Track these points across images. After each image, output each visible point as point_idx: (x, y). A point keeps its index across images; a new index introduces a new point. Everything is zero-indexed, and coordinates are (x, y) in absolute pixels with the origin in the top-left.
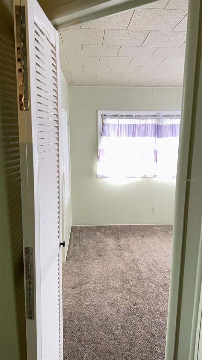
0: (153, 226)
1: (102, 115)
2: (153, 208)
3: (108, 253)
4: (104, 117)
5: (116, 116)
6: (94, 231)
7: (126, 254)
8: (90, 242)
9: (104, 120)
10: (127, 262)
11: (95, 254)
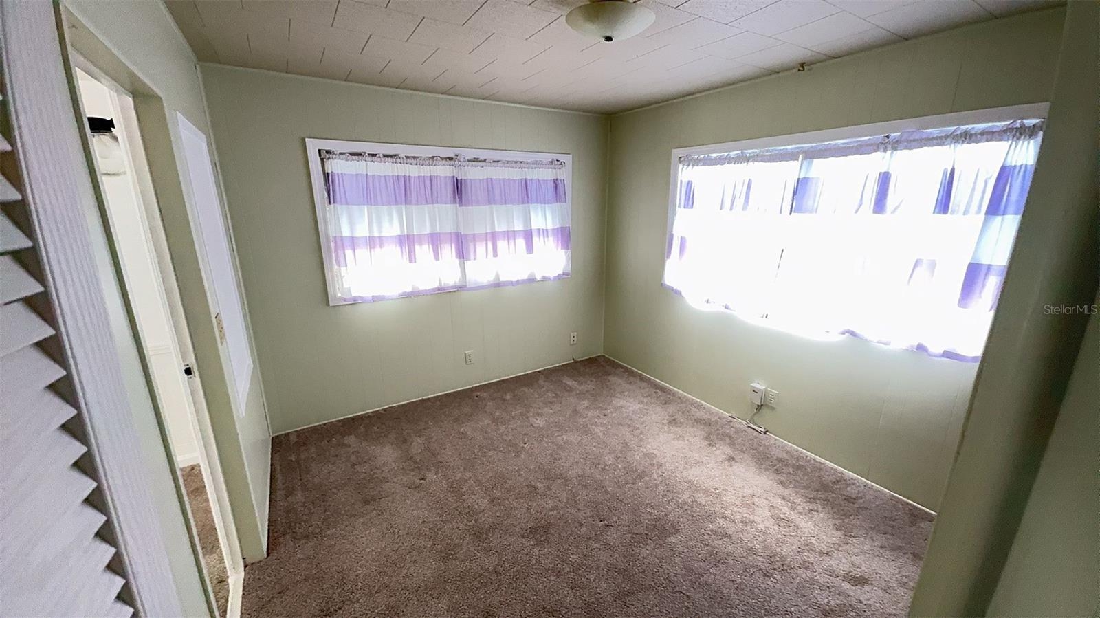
0: (471, 390)
1: (319, 151)
2: (467, 355)
3: (386, 486)
4: (324, 155)
5: (360, 154)
6: (339, 437)
7: (431, 476)
8: (334, 468)
9: (327, 164)
10: (439, 497)
11: (353, 501)
